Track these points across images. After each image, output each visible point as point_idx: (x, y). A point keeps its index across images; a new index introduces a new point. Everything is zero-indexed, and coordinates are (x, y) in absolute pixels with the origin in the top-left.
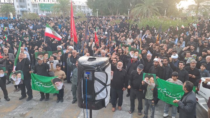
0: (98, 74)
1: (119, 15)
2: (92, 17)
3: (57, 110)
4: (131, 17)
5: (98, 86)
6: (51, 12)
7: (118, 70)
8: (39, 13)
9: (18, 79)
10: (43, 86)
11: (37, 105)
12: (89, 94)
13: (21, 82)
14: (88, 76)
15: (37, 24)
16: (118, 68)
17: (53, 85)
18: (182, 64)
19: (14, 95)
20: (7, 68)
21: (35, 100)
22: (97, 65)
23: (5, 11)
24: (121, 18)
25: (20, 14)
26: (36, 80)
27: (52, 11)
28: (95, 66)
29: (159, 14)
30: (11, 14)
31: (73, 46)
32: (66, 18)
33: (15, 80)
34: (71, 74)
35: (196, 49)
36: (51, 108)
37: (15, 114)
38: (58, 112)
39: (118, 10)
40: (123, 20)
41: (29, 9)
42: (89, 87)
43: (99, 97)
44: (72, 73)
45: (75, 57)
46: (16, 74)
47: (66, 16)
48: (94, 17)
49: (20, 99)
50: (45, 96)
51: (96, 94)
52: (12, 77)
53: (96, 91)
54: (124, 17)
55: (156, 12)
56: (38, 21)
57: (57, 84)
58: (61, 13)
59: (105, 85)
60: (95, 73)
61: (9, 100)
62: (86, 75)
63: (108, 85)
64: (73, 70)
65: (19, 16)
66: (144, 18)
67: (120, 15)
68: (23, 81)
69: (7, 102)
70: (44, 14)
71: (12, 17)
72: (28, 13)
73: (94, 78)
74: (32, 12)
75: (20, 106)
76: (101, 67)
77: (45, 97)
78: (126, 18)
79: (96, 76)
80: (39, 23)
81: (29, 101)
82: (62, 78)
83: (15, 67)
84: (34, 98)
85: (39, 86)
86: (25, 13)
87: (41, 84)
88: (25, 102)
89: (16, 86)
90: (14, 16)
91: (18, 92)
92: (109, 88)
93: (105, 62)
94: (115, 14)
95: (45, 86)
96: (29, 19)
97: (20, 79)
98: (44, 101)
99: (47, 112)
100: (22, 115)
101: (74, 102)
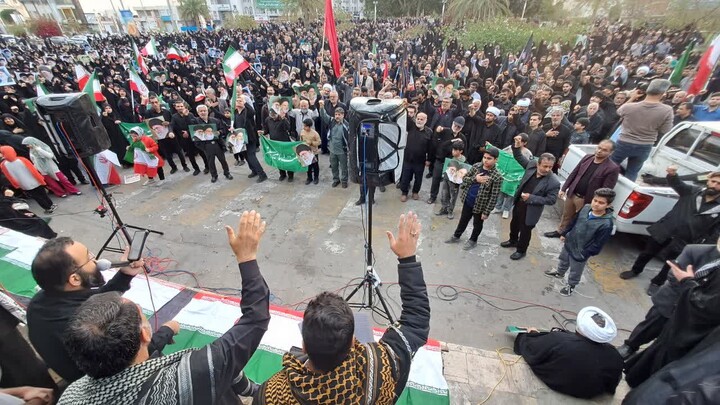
0: (384, 128)
1: (422, 14)
2: (363, 21)
3: (309, 196)
4: (449, 20)
5: (383, 149)
6: (279, 13)
7: (418, 129)
8: (254, 14)
9: (238, 143)
11: (275, 187)
12: (369, 161)
14: (368, 131)
15: (254, 41)
16: (418, 125)
18: (536, 117)
19: (238, 171)
20: (218, 125)
21: (271, 181)
22: (384, 112)
23: (190, 13)
24: (426, 21)
25: (218, 18)
27: (281, 10)
28: (380, 114)
29: (509, 12)
30: (202, 19)
33: (234, 144)
35: (574, 90)
36: (299, 193)
38: (309, 199)
39: (419, 5)
40: (430, 27)
41: (235, 7)
42: (369, 150)
43: (384, 167)
45: (334, 106)
46: (236, 134)
47: (311, 20)
48: (369, 21)
51: (379, 162)
52: (230, 139)
53: (381, 157)
54: (432, 21)
55: (504, 8)
57: (303, 154)
58: (300, 14)
59: (396, 147)
60: (380, 125)
61: (231, 178)
62: (363, 129)
63: (401, 148)
65: (217, 22)
66: (475, 22)
67: (425, 15)
70: (266, 19)
71: (204, 26)
72: (234, 15)
73: (378, 134)
74: (241, 14)
75: (249, 188)
76: (391, 116)
77: (287, 175)
78: (437, 22)
79: (381, 131)
85: (273, 158)
86: (227, 16)
87: (277, 154)
89: (236, 156)
90: (208, 22)
92: (401, 153)
93: (398, 108)
94: (413, 13)
96: (239, 30)
98: (285, 181)
99: (294, 199)
100: (255, 202)
101: (336, 185)
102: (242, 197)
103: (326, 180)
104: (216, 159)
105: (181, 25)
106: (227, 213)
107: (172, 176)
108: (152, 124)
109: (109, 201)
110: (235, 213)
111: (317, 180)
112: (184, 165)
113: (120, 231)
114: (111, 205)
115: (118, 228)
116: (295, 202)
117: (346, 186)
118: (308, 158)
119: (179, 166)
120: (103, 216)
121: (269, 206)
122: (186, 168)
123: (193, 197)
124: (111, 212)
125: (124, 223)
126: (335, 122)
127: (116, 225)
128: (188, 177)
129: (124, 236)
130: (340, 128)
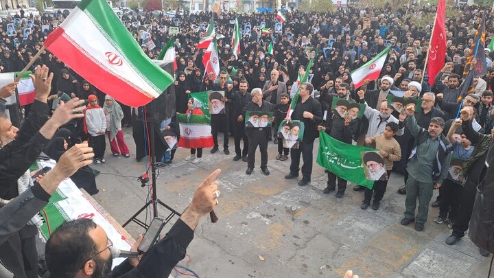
2: (473, 8)
3: (363, 226)
9: (292, 137)
10: (339, 164)
11: (317, 200)
13: (296, 144)
17: (362, 166)
19: (277, 167)
21: (314, 189)
25: (294, 1)
26: (326, 148)
30: (279, 1)
31: (420, 82)
32: (400, 10)
33: (286, 137)
34: (410, 153)
36: (349, 217)
37: (277, 203)
38: (362, 231)
44: (414, 152)
45: (426, 112)
46: (291, 126)
49: (287, 177)
50: (337, 187)
52: (282, 130)
56: (334, 17)
57: (371, 165)
61: (268, 174)
64: (418, 144)
68: (300, 143)
69: (265, 176)
70: (345, 2)
75: (286, 192)
80: (336, 22)
81: (303, 187)
82: (387, 158)
83: (291, 112)
84: (313, 183)
85: (330, 161)
87: (336, 158)
88: (295, 187)
90: (284, 4)
91: (283, 163)
95: (342, 165)
97: (297, 138)
98: (332, 195)
99: (340, 223)
100: (289, 211)
101: (406, 222)
102: (276, 200)
103: (391, 209)
104: (258, 147)
105: (257, 6)
106: (256, 215)
107: (211, 155)
108: (212, 97)
109: (154, 171)
110: (265, 219)
111: (376, 206)
112: (226, 146)
113: (151, 205)
114: (154, 175)
115: (150, 202)
116: (342, 228)
117: (420, 228)
118: (377, 172)
119: (221, 148)
120: (143, 186)
121: (306, 222)
122: (226, 151)
123: (225, 186)
124: (152, 183)
125: (158, 198)
126: (428, 135)
127: (150, 199)
128: (226, 161)
129: (152, 211)
130: (435, 146)
